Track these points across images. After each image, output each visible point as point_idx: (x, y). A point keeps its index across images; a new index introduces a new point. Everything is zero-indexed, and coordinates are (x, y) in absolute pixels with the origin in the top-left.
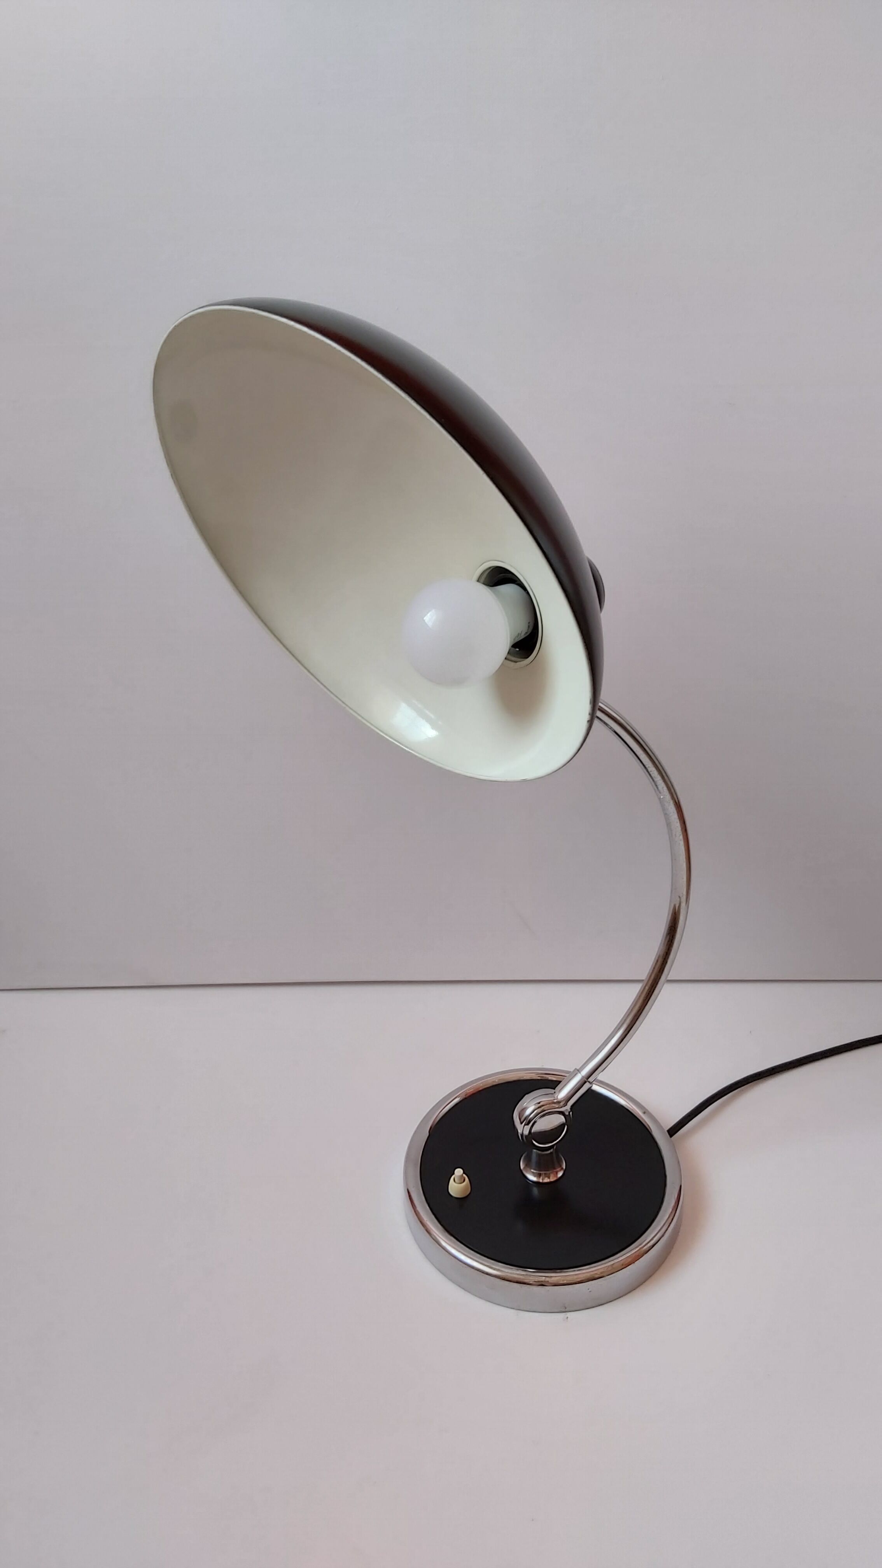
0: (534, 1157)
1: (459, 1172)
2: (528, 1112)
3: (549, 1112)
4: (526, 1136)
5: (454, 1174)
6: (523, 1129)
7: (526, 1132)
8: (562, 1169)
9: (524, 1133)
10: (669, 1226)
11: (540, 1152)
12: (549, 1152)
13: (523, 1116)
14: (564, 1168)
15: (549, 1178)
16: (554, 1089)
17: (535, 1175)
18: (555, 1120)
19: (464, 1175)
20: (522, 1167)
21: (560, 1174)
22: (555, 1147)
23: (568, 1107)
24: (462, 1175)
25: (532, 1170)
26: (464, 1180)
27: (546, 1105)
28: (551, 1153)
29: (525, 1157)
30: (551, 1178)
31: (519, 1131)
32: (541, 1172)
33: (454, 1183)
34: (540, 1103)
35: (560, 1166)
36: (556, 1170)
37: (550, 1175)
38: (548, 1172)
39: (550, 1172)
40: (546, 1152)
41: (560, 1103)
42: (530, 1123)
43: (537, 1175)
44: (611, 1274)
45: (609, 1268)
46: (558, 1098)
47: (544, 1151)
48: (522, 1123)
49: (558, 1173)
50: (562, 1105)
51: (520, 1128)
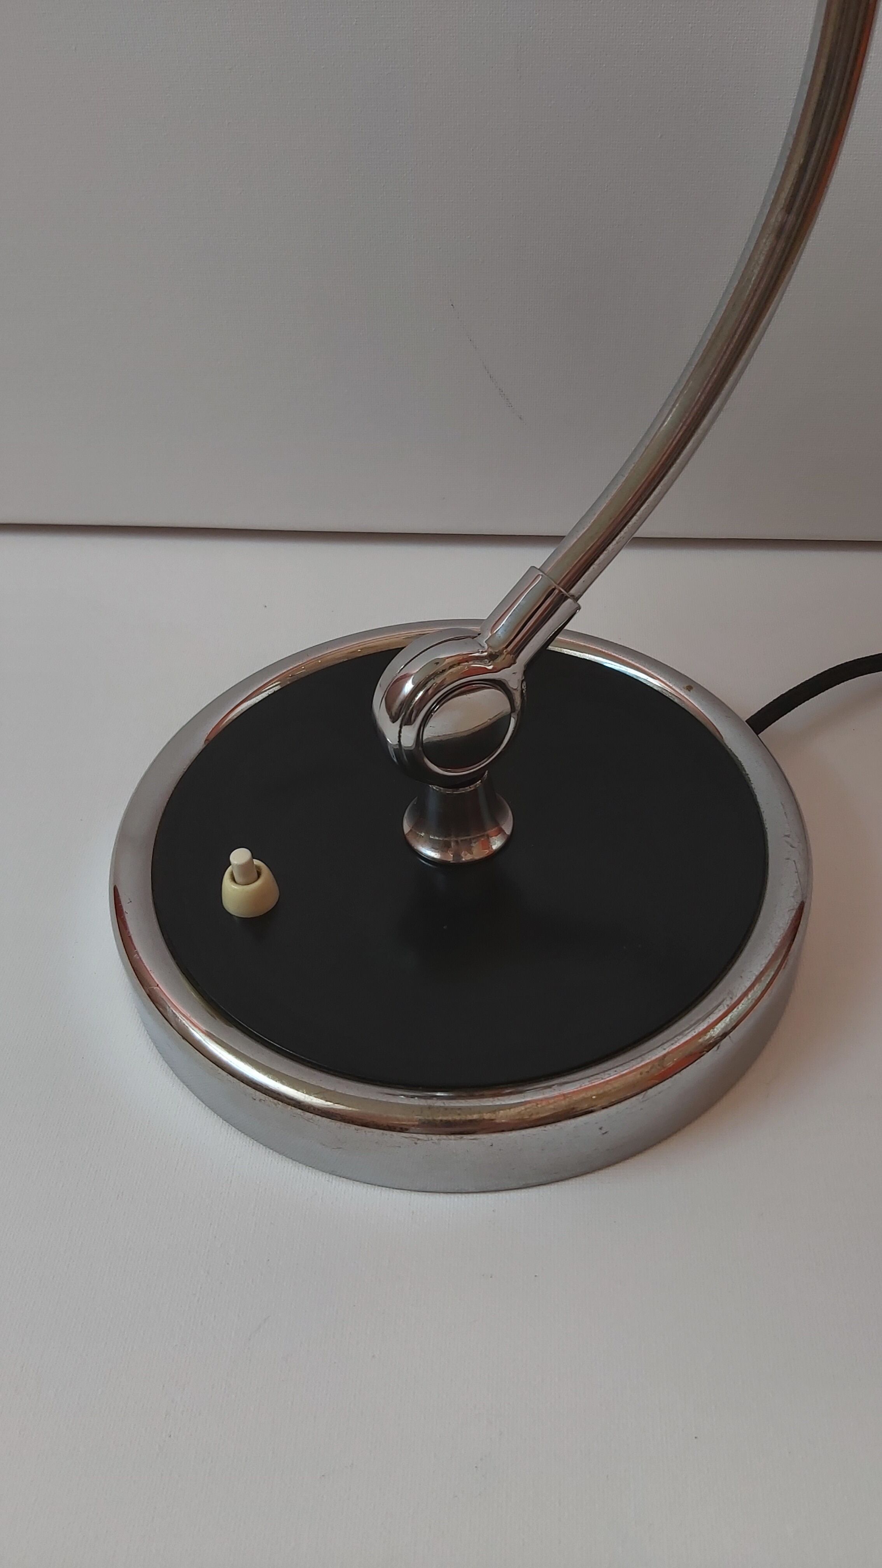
0: (433, 805)
1: (240, 856)
2: (409, 687)
3: (462, 687)
4: (410, 753)
6: (397, 736)
7: (408, 738)
8: (501, 831)
9: (403, 744)
12: (468, 789)
13: (394, 701)
15: (471, 853)
17: (435, 846)
18: (483, 704)
19: (254, 863)
20: (406, 828)
21: (497, 844)
22: (486, 775)
23: (515, 669)
24: (250, 863)
25: (431, 838)
26: (259, 874)
27: (458, 667)
28: (476, 790)
29: (414, 805)
30: (475, 851)
31: (388, 740)
32: (452, 839)
33: (235, 884)
34: (437, 663)
35: (497, 824)
36: (486, 833)
37: (473, 845)
38: (469, 837)
39: (474, 839)
40: (462, 791)
41: (492, 657)
42: (417, 716)
43: (443, 847)
44: (646, 1090)
45: (641, 1074)
46: (488, 645)
47: (457, 787)
48: (394, 720)
49: (491, 839)
50: (499, 660)
51: (390, 731)
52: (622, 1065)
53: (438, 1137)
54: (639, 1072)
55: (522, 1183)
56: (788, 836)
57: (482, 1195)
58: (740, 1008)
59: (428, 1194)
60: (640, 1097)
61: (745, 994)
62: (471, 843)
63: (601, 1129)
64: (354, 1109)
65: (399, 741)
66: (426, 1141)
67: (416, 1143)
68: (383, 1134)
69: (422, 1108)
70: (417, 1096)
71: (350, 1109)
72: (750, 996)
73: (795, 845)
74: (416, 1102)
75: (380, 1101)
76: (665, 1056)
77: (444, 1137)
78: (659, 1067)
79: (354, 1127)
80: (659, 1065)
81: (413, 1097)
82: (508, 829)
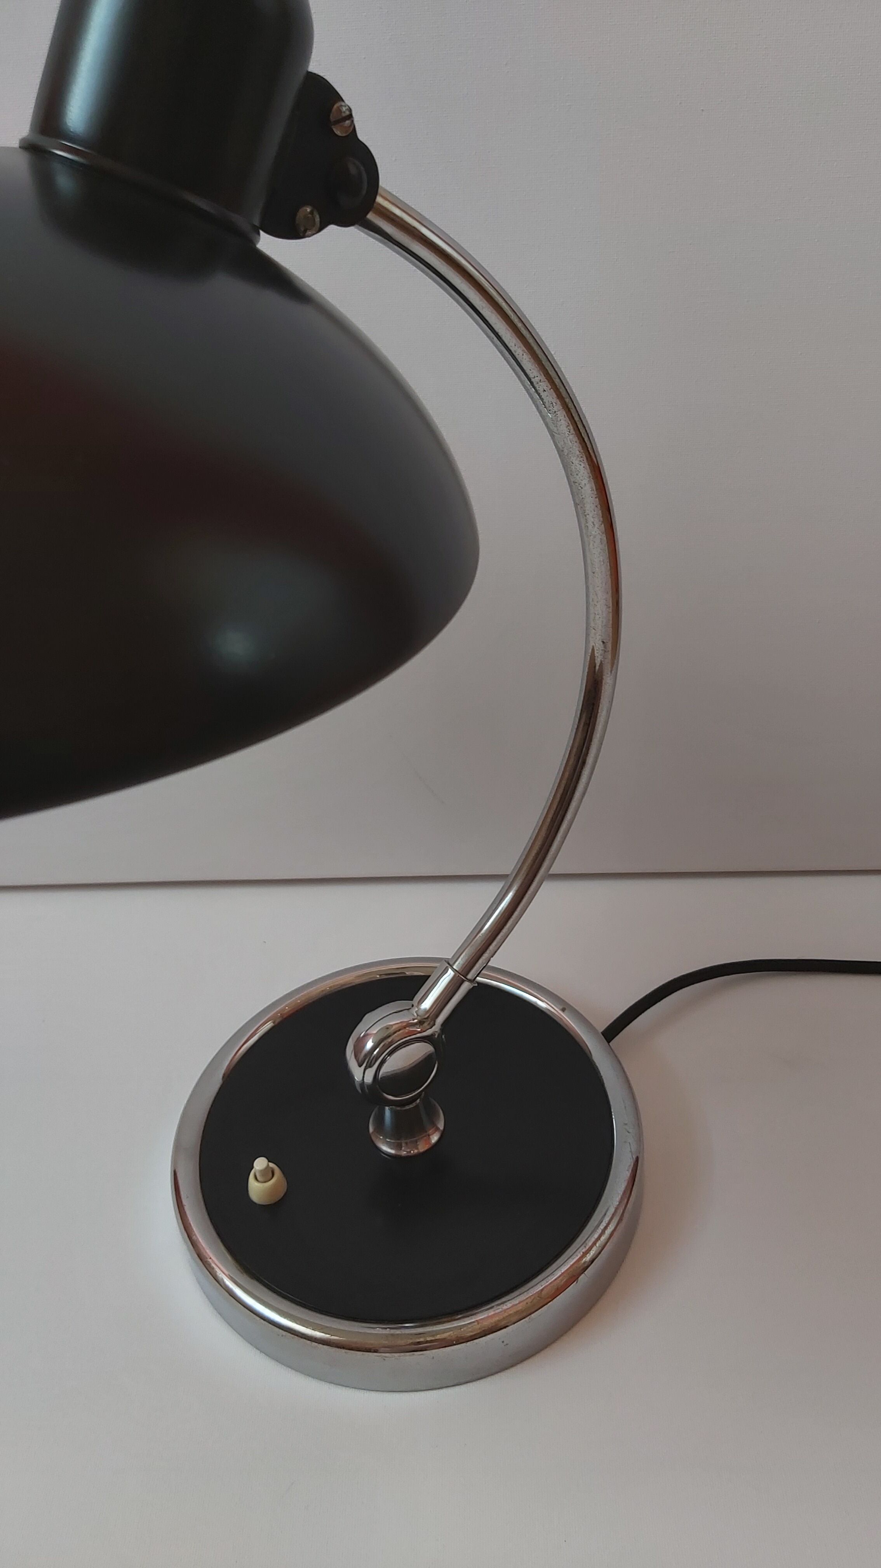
0: (388, 1118)
1: (260, 1164)
2: (370, 1045)
3: (404, 1043)
4: (369, 1086)
5: (252, 1167)
6: (361, 1075)
7: (369, 1078)
8: (437, 1129)
9: (365, 1080)
10: (626, 1206)
11: (398, 1109)
12: (411, 1106)
13: (361, 1052)
14: (442, 1128)
15: (417, 1149)
16: (412, 1000)
17: (390, 1145)
18: (417, 1052)
19: (271, 1165)
20: (371, 1130)
21: (435, 1138)
22: (423, 1095)
23: (436, 1028)
24: (267, 1167)
25: (388, 1140)
26: (274, 1175)
27: (400, 1030)
28: (417, 1106)
29: (374, 1117)
30: (420, 1147)
31: (356, 1078)
32: (402, 1142)
33: (256, 1181)
34: (388, 1028)
35: (434, 1125)
36: (428, 1133)
37: (418, 1143)
38: (415, 1139)
39: (419, 1139)
40: (407, 1107)
41: (421, 1023)
42: (374, 1064)
43: (399, 1147)
44: (530, 1314)
45: (527, 1303)
46: (417, 1014)
47: (404, 1105)
48: (360, 1066)
49: (431, 1137)
50: (426, 1024)
51: (357, 1073)
52: (514, 1298)
53: (398, 1354)
54: (525, 1302)
55: (455, 1382)
56: (626, 1124)
57: (430, 1391)
58: (591, 1254)
59: (394, 1393)
60: (527, 1319)
61: (594, 1243)
62: (417, 1143)
63: (503, 1342)
64: (344, 1339)
65: (363, 1079)
66: (390, 1357)
67: (384, 1360)
68: (363, 1354)
69: (387, 1336)
70: (388, 1328)
71: (342, 1339)
72: (597, 1245)
73: (631, 1131)
74: (388, 1331)
75: (361, 1333)
76: (542, 1290)
77: (402, 1354)
78: (538, 1298)
79: (344, 1351)
80: (538, 1297)
81: (386, 1328)
82: (441, 1125)
